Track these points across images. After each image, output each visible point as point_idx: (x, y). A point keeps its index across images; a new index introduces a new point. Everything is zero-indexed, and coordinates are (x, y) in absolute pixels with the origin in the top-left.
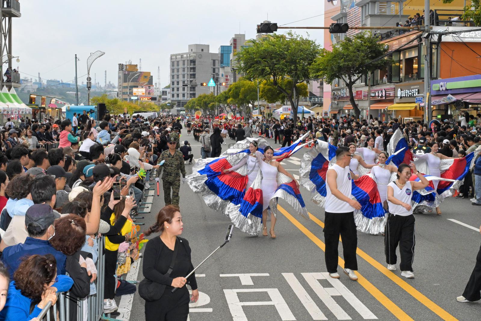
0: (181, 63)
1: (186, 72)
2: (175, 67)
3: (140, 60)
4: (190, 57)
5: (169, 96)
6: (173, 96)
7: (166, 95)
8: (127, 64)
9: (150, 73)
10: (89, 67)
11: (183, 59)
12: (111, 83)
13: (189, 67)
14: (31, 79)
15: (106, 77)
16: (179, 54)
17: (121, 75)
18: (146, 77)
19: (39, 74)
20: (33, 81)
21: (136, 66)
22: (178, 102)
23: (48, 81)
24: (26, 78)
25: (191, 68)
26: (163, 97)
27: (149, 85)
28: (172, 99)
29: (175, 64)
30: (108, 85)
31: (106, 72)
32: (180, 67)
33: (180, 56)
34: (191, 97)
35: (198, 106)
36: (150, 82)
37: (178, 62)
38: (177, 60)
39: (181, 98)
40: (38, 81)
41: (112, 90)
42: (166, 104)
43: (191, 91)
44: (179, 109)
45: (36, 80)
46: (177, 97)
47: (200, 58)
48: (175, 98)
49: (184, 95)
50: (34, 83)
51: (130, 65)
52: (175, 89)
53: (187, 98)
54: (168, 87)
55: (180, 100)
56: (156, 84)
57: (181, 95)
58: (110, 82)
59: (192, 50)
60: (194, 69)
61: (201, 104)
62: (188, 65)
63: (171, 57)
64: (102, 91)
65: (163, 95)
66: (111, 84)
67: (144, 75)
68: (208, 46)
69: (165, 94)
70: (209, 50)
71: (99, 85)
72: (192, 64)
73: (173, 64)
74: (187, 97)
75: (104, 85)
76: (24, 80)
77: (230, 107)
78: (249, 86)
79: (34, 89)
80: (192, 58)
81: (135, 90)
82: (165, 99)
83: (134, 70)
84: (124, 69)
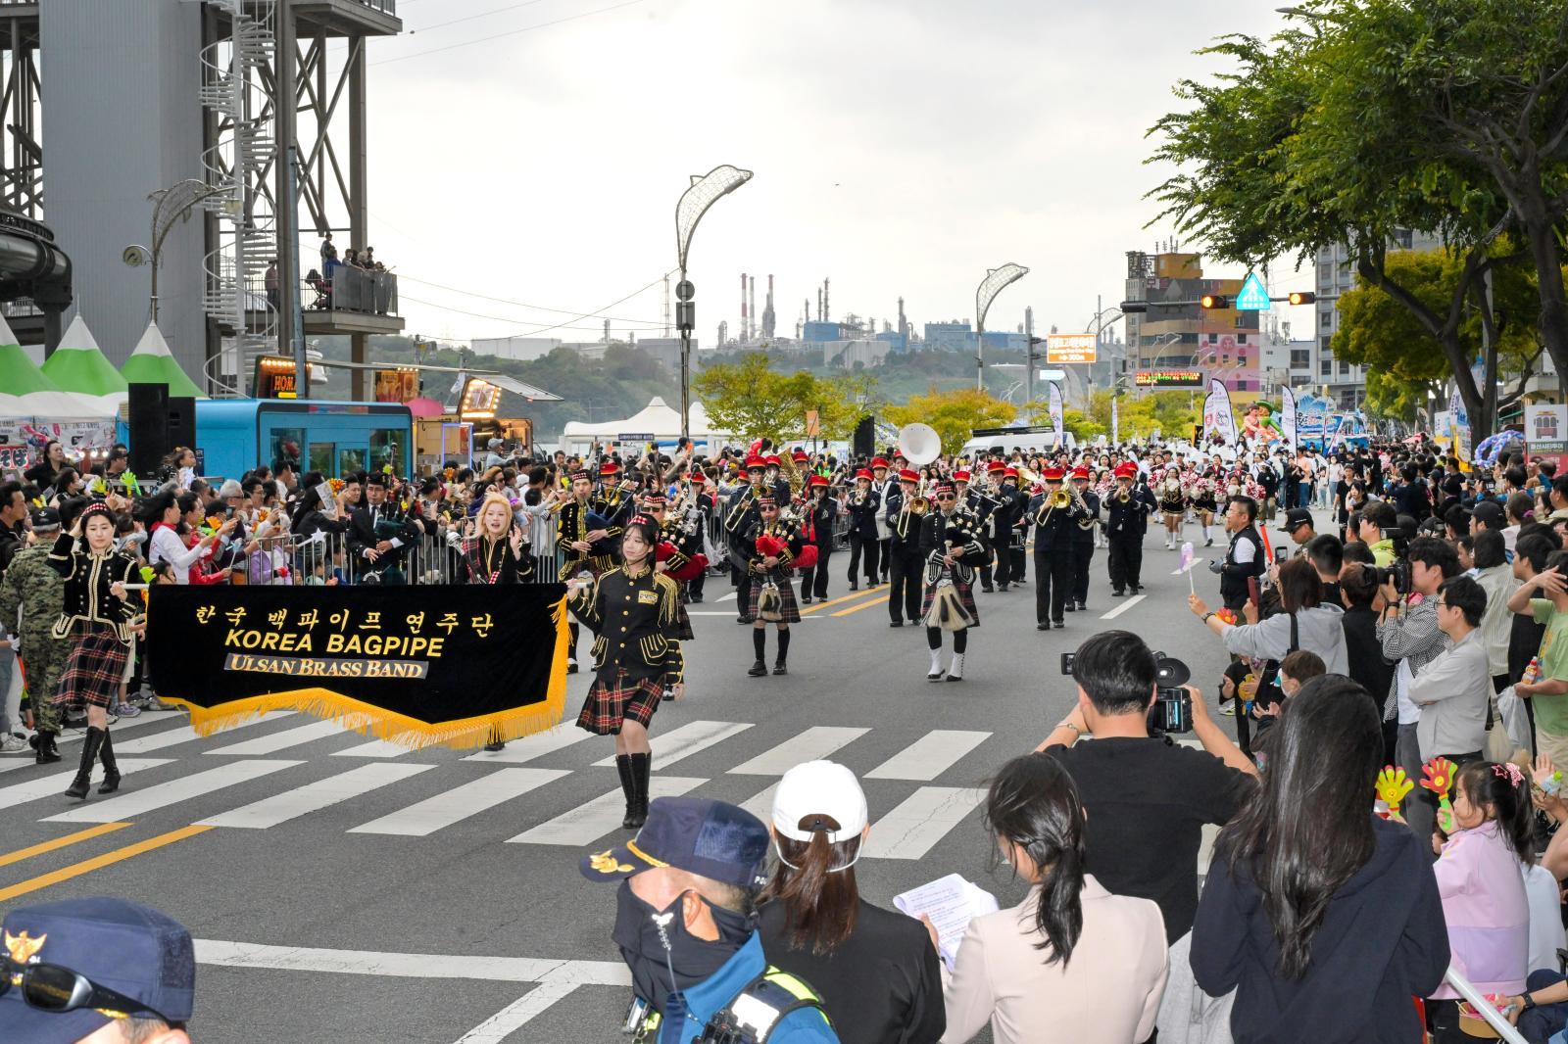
5: (1313, 371)
6: (1326, 367)
7: (1307, 366)
8: (1161, 252)
10: (684, 238)
14: (872, 322)
17: (1135, 293)
19: (901, 302)
20: (879, 329)
22: (1344, 393)
23: (930, 328)
24: (853, 317)
26: (1294, 373)
28: (1323, 379)
39: (1355, 375)
40: (895, 328)
45: (887, 325)
46: (1342, 372)
48: (1335, 377)
50: (880, 337)
51: (1174, 257)
55: (1354, 385)
65: (1293, 366)
69: (1302, 361)
76: (847, 327)
79: (876, 357)
81: (1054, 343)
82: (1301, 382)
83: (1189, 276)
84: (1150, 272)
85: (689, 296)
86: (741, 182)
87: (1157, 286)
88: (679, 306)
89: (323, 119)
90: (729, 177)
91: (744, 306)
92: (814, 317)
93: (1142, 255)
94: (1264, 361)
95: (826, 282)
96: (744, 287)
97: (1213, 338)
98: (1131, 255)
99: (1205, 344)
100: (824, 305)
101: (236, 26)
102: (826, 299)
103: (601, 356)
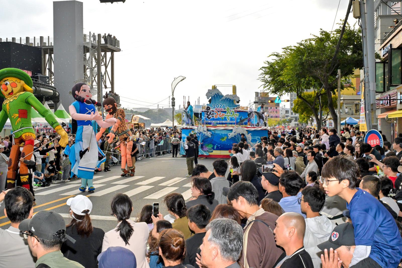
6: (292, 114)
7: (288, 113)
8: (261, 92)
10: (173, 89)
22: (295, 118)
24: (204, 104)
27: (277, 107)
42: (286, 120)
44: (296, 123)
46: (295, 114)
51: (264, 93)
55: (297, 117)
65: (286, 113)
82: (287, 116)
83: (266, 96)
84: (259, 96)
85: (174, 100)
86: (184, 79)
87: (261, 98)
88: (172, 102)
89: (106, 67)
90: (182, 78)
91: (184, 102)
92: (197, 104)
93: (258, 93)
94: (280, 112)
95: (199, 97)
96: (184, 98)
97: (271, 108)
98: (256, 93)
99: (270, 109)
100: (199, 102)
101: (90, 50)
102: (199, 101)
103: (157, 111)
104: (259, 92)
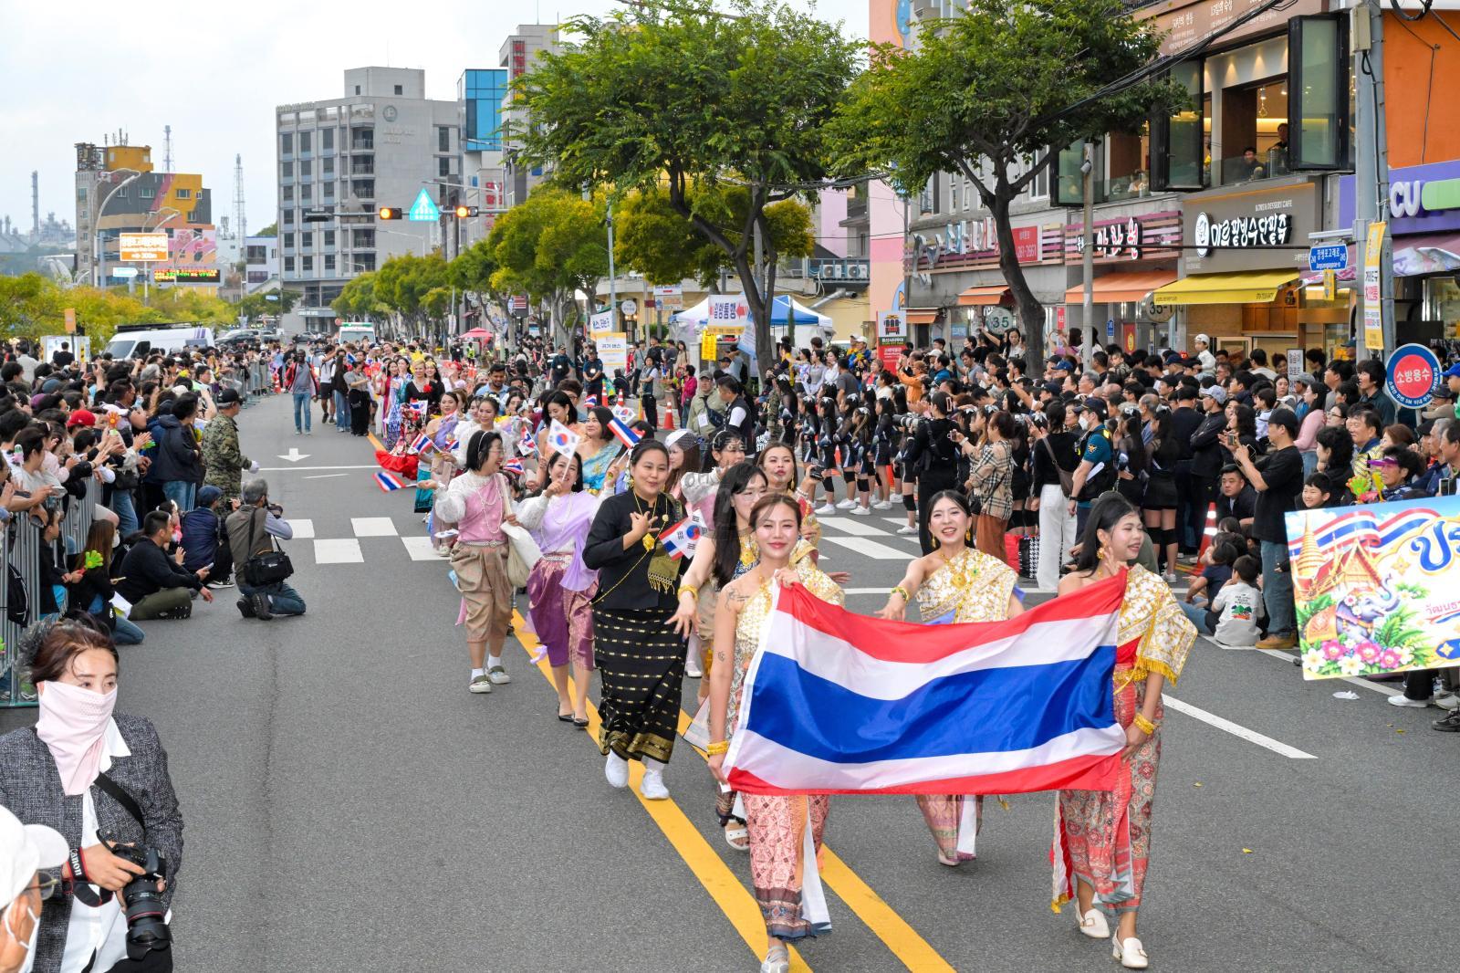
0: (317, 140)
1: (337, 174)
2: (296, 152)
3: (168, 130)
4: (351, 114)
5: (273, 266)
6: (289, 264)
7: (264, 262)
8: (111, 144)
9: (198, 178)
11: (324, 124)
12: (58, 219)
13: (347, 152)
15: (35, 196)
16: (309, 107)
17: (86, 186)
18: (183, 193)
21: (147, 150)
22: (307, 289)
25: (356, 159)
26: (250, 268)
27: (198, 226)
28: (286, 275)
29: (296, 141)
30: (47, 227)
31: (35, 176)
32: (313, 153)
33: (312, 114)
34: (357, 269)
35: (382, 300)
36: (201, 212)
37: (306, 136)
38: (302, 127)
39: (319, 272)
41: (60, 247)
42: (263, 297)
43: (356, 244)
44: (314, 312)
46: (305, 268)
47: (390, 120)
48: (298, 273)
49: (330, 261)
51: (123, 149)
52: (298, 239)
53: (344, 272)
54: (269, 232)
55: (318, 281)
56: (225, 220)
57: (317, 263)
58: (51, 217)
59: (358, 90)
60: (367, 162)
61: (392, 292)
62: (343, 146)
63: (279, 116)
64: (24, 249)
65: (250, 262)
66: (56, 225)
67: (175, 185)
68: (421, 73)
69: (257, 257)
70: (422, 91)
71: (12, 227)
72: (361, 141)
73: (285, 142)
74: (345, 269)
75: (31, 226)
77: (503, 305)
78: (574, 218)
80: (357, 121)
81: (127, 242)
82: (261, 278)
83: (140, 169)
84: (99, 165)
87: (109, 179)
93: (92, 147)
98: (81, 147)
104: (100, 143)
